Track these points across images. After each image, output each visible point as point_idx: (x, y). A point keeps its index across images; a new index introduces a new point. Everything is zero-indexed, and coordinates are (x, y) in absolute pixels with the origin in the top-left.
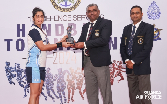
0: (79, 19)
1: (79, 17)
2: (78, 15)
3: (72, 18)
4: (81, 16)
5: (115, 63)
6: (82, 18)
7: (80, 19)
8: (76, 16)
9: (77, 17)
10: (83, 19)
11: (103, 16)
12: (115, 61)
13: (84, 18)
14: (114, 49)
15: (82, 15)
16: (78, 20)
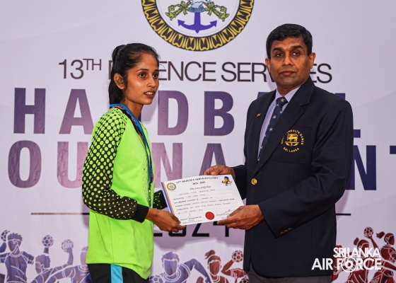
0: (243, 76)
1: (243, 68)
2: (239, 64)
4: (249, 68)
5: (369, 240)
6: (254, 73)
7: (249, 76)
8: (234, 67)
9: (236, 71)
10: (259, 77)
11: (330, 68)
12: (371, 231)
13: (262, 73)
14: (366, 188)
15: (254, 64)
16: (239, 80)
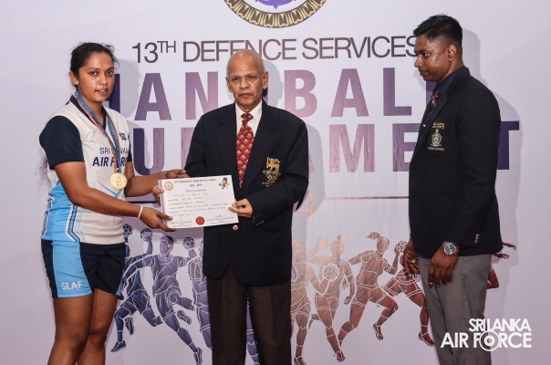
0: (325, 53)
1: (325, 44)
2: (321, 40)
3: (300, 49)
4: (332, 43)
6: (337, 48)
7: (332, 52)
8: (316, 43)
9: (317, 47)
13: (346, 48)
15: (337, 39)
16: (322, 57)
